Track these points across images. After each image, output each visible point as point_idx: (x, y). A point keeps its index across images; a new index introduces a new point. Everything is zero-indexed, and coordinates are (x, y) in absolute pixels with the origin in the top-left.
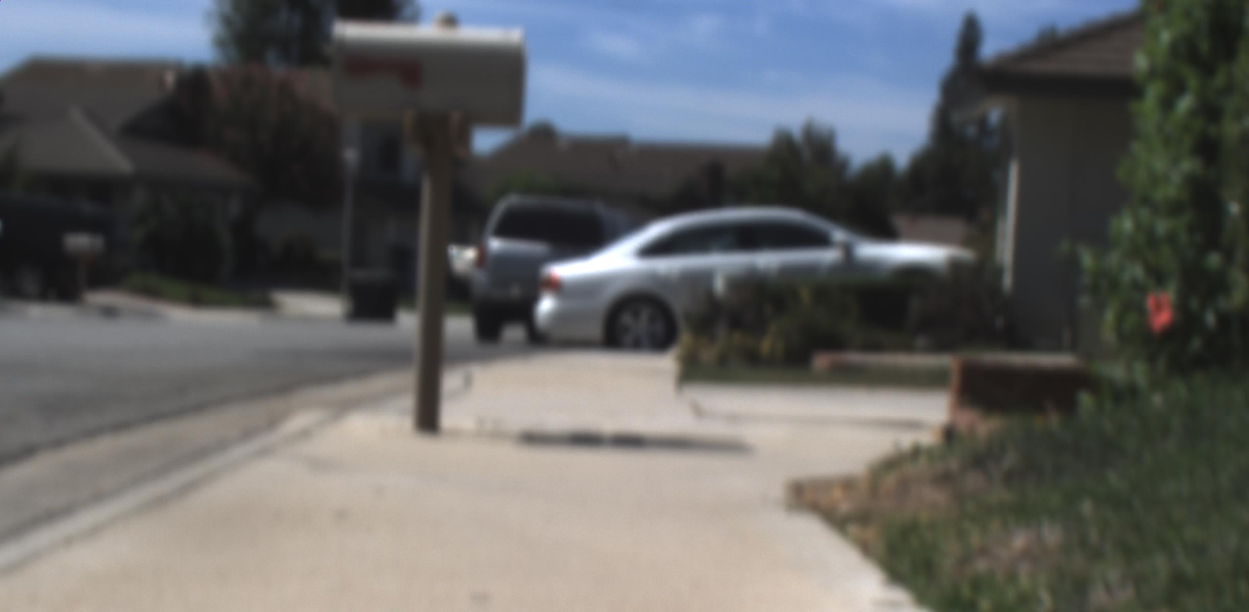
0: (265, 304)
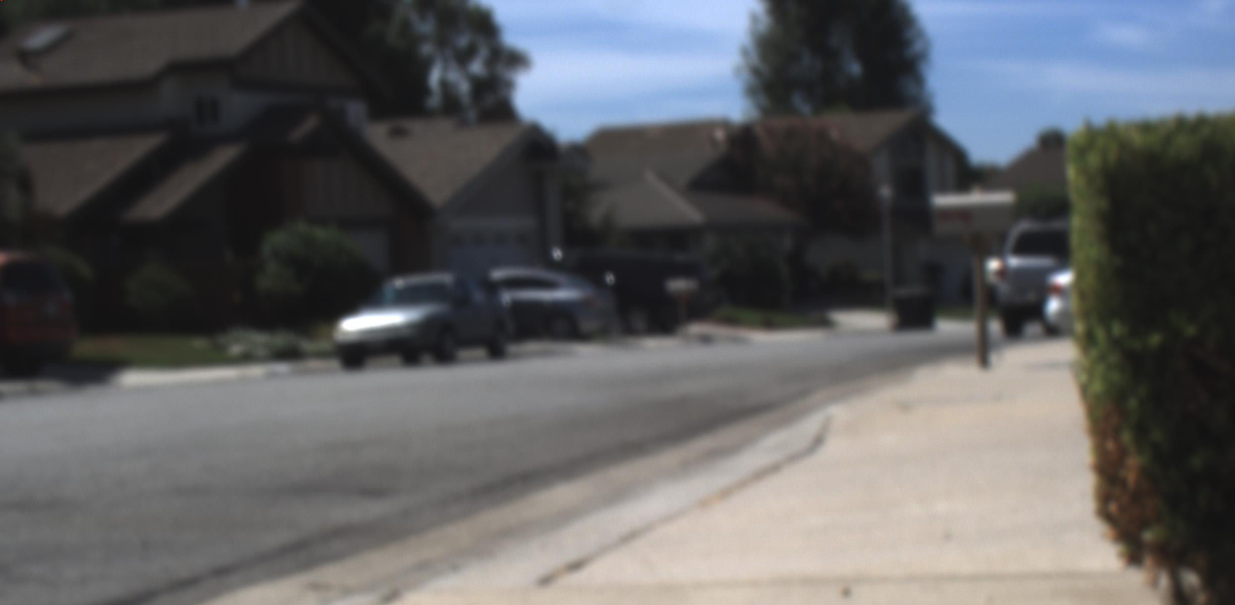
0: (825, 323)
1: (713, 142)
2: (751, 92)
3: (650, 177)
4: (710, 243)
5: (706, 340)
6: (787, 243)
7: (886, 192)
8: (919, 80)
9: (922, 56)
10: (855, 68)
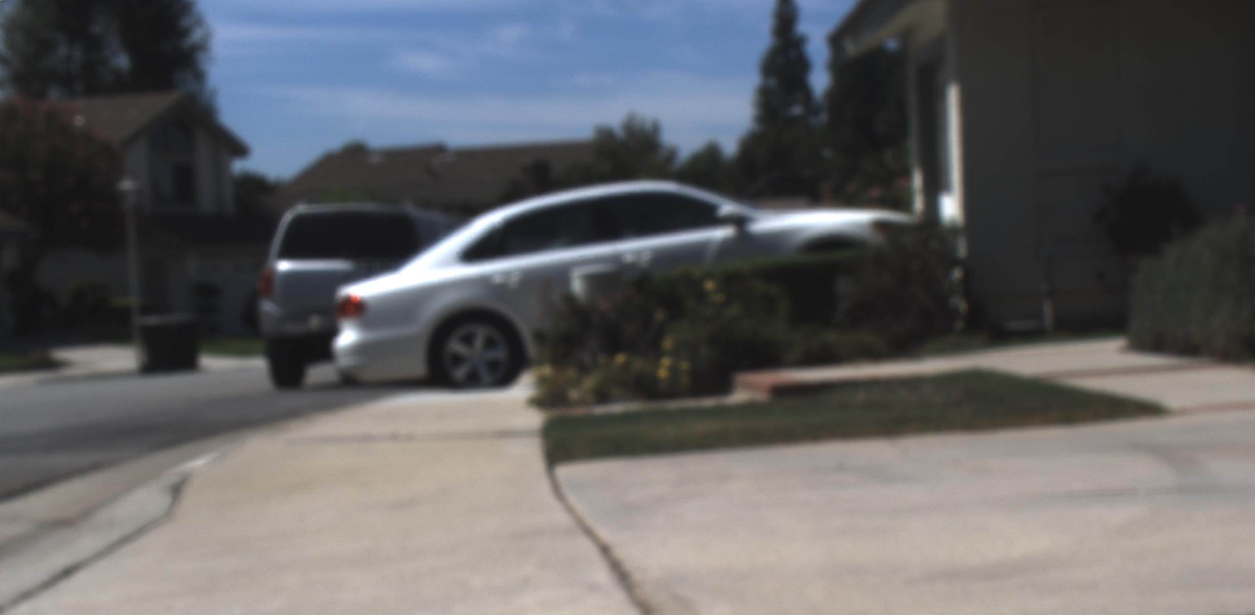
8: (199, 76)
9: (202, 47)
10: (122, 61)
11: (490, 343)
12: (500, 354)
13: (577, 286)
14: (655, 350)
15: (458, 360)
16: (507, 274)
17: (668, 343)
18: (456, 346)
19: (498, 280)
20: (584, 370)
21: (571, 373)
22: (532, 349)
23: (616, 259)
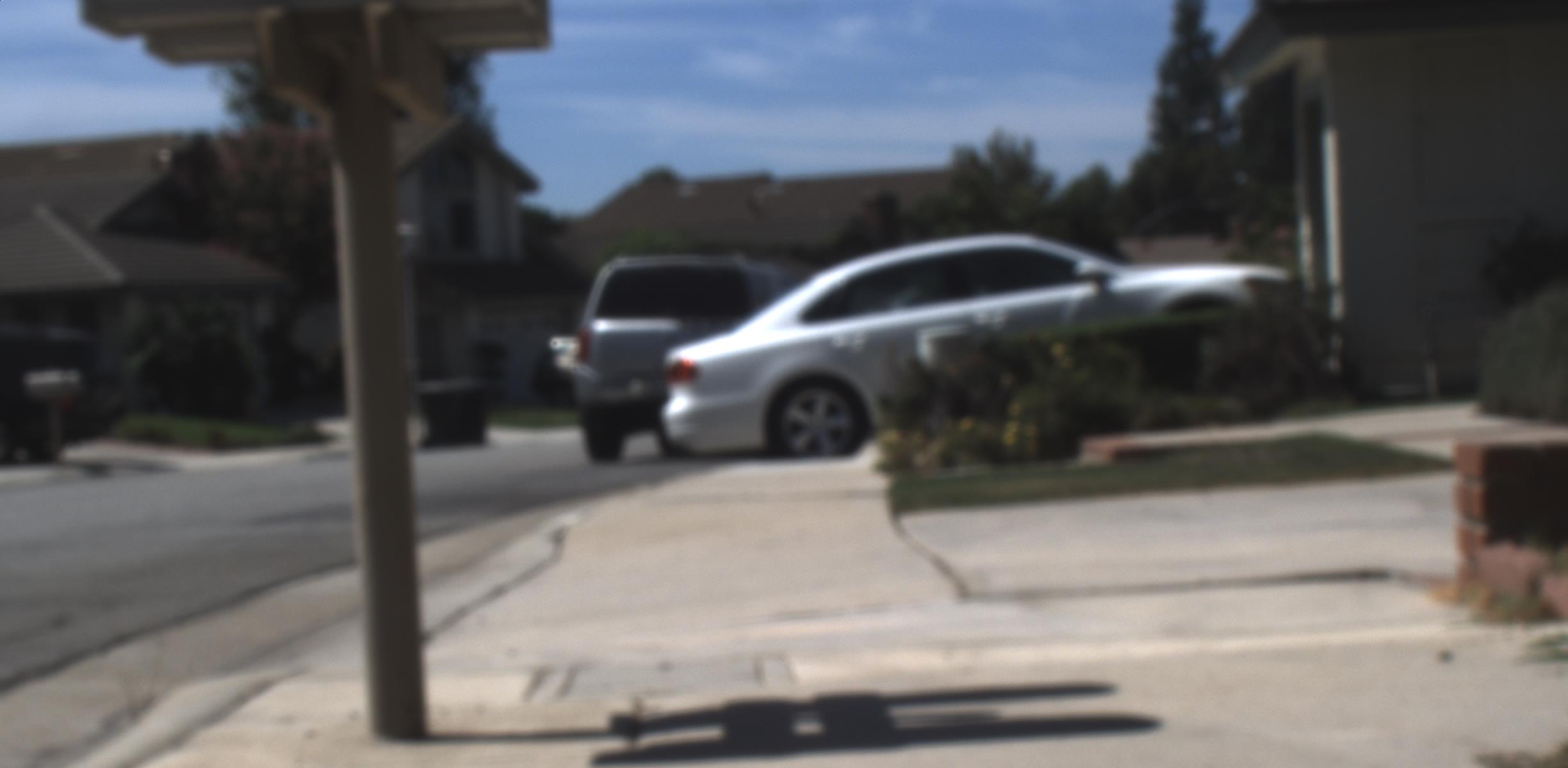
1: (155, 163)
2: (235, 106)
3: (42, 212)
4: (134, 313)
5: (97, 470)
6: (264, 315)
7: (406, 229)
11: (832, 411)
12: (843, 422)
13: (925, 350)
14: (1001, 415)
15: (797, 428)
16: (850, 336)
17: (1016, 408)
18: (795, 413)
19: (841, 343)
20: (929, 435)
21: (916, 438)
22: (876, 414)
23: (967, 321)
